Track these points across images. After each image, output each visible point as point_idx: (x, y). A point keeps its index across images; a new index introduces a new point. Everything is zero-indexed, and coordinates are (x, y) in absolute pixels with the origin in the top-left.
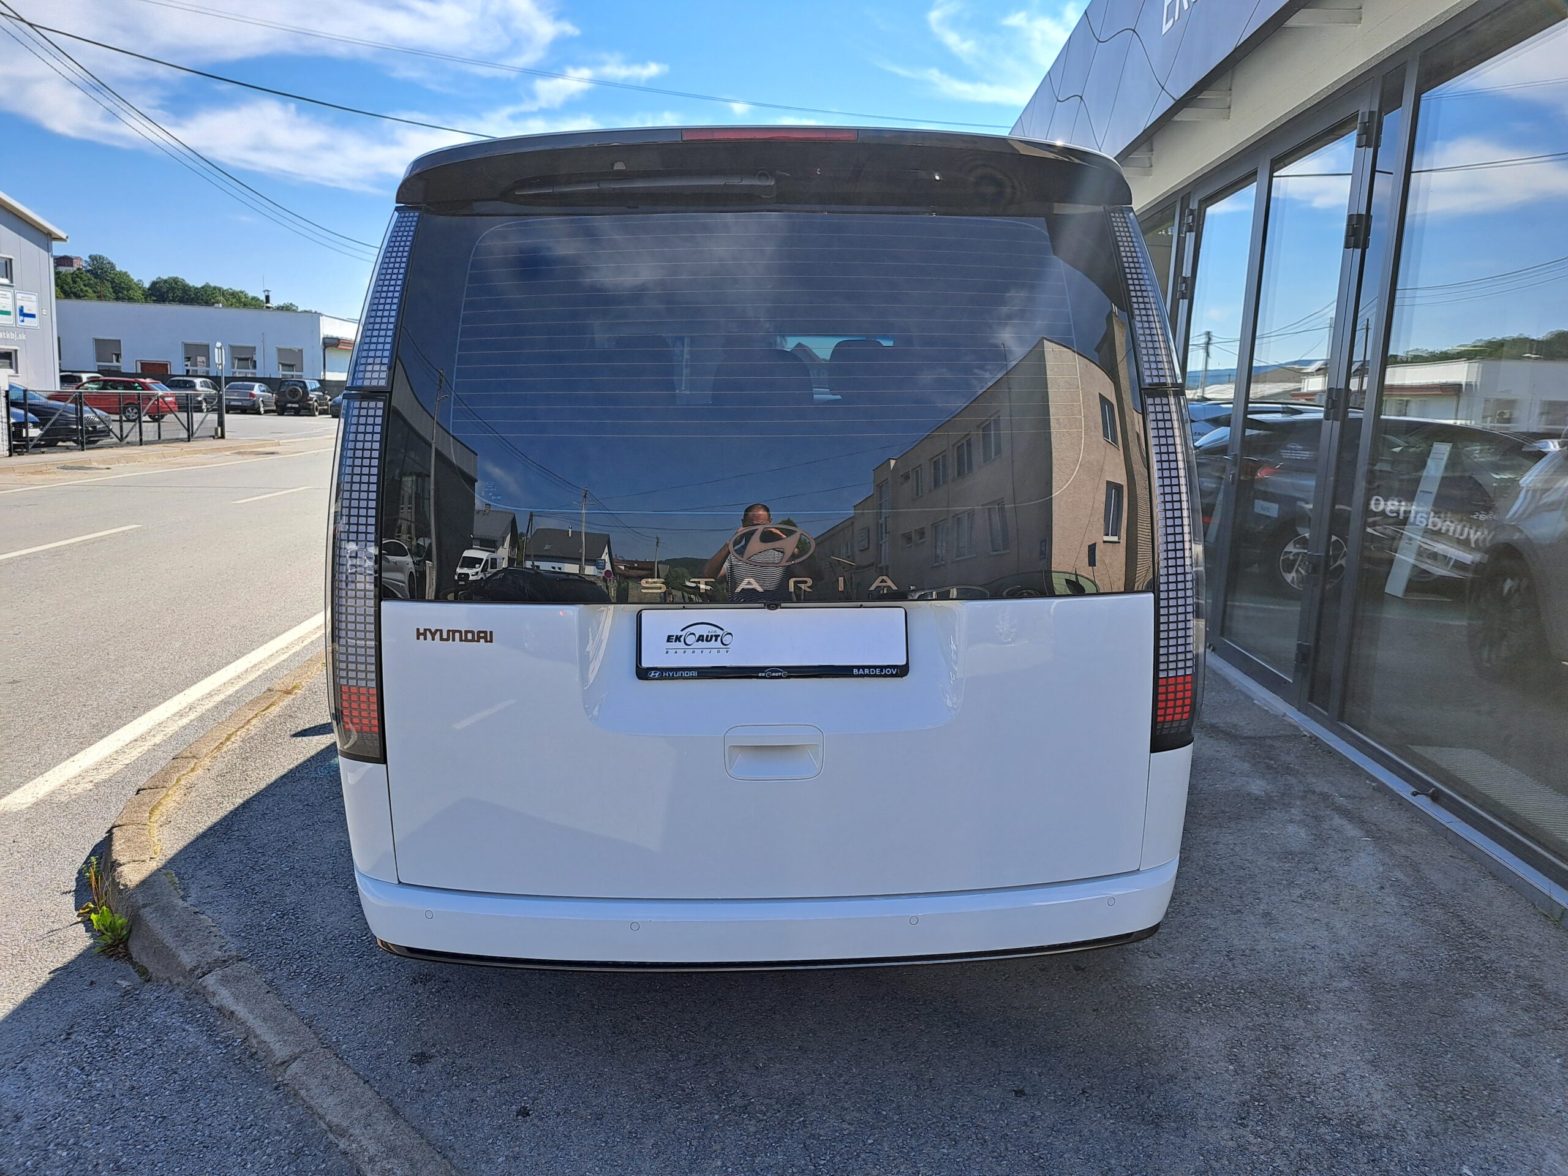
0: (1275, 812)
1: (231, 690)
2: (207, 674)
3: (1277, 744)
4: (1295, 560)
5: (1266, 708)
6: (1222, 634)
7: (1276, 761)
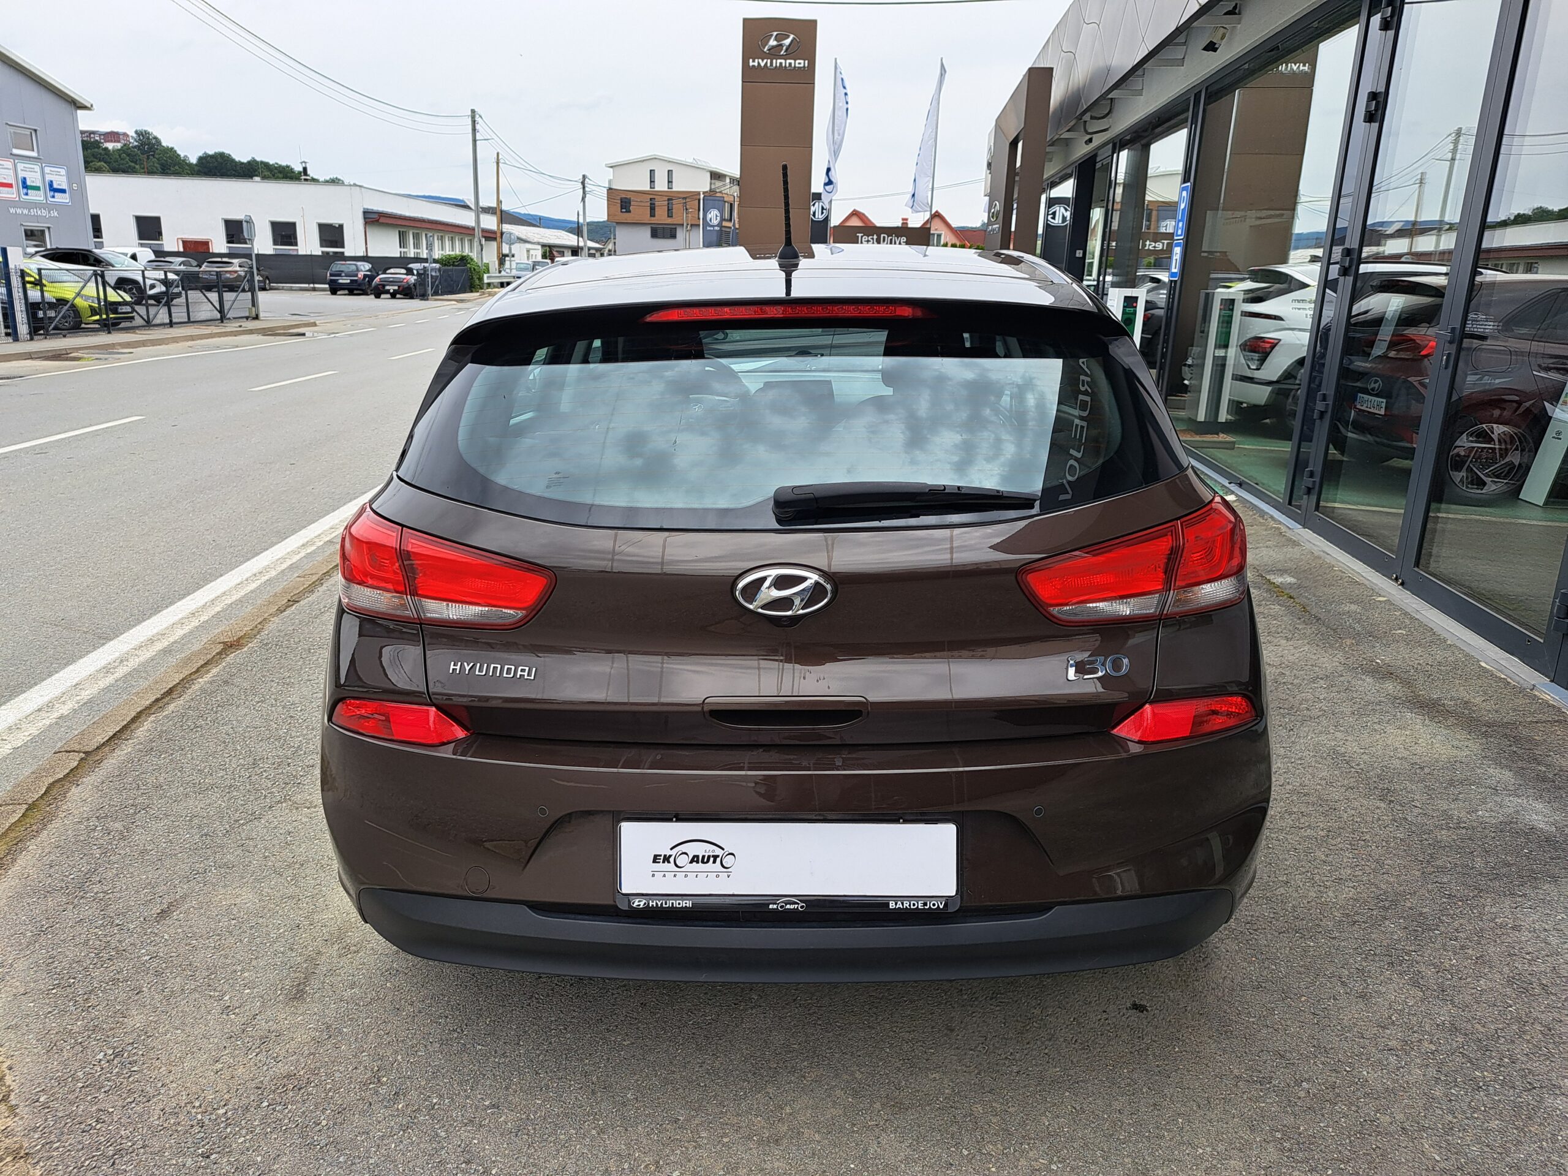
1: (180, 633)
4: (1468, 456)
5: (1503, 676)
6: (1417, 564)
7: (1547, 766)
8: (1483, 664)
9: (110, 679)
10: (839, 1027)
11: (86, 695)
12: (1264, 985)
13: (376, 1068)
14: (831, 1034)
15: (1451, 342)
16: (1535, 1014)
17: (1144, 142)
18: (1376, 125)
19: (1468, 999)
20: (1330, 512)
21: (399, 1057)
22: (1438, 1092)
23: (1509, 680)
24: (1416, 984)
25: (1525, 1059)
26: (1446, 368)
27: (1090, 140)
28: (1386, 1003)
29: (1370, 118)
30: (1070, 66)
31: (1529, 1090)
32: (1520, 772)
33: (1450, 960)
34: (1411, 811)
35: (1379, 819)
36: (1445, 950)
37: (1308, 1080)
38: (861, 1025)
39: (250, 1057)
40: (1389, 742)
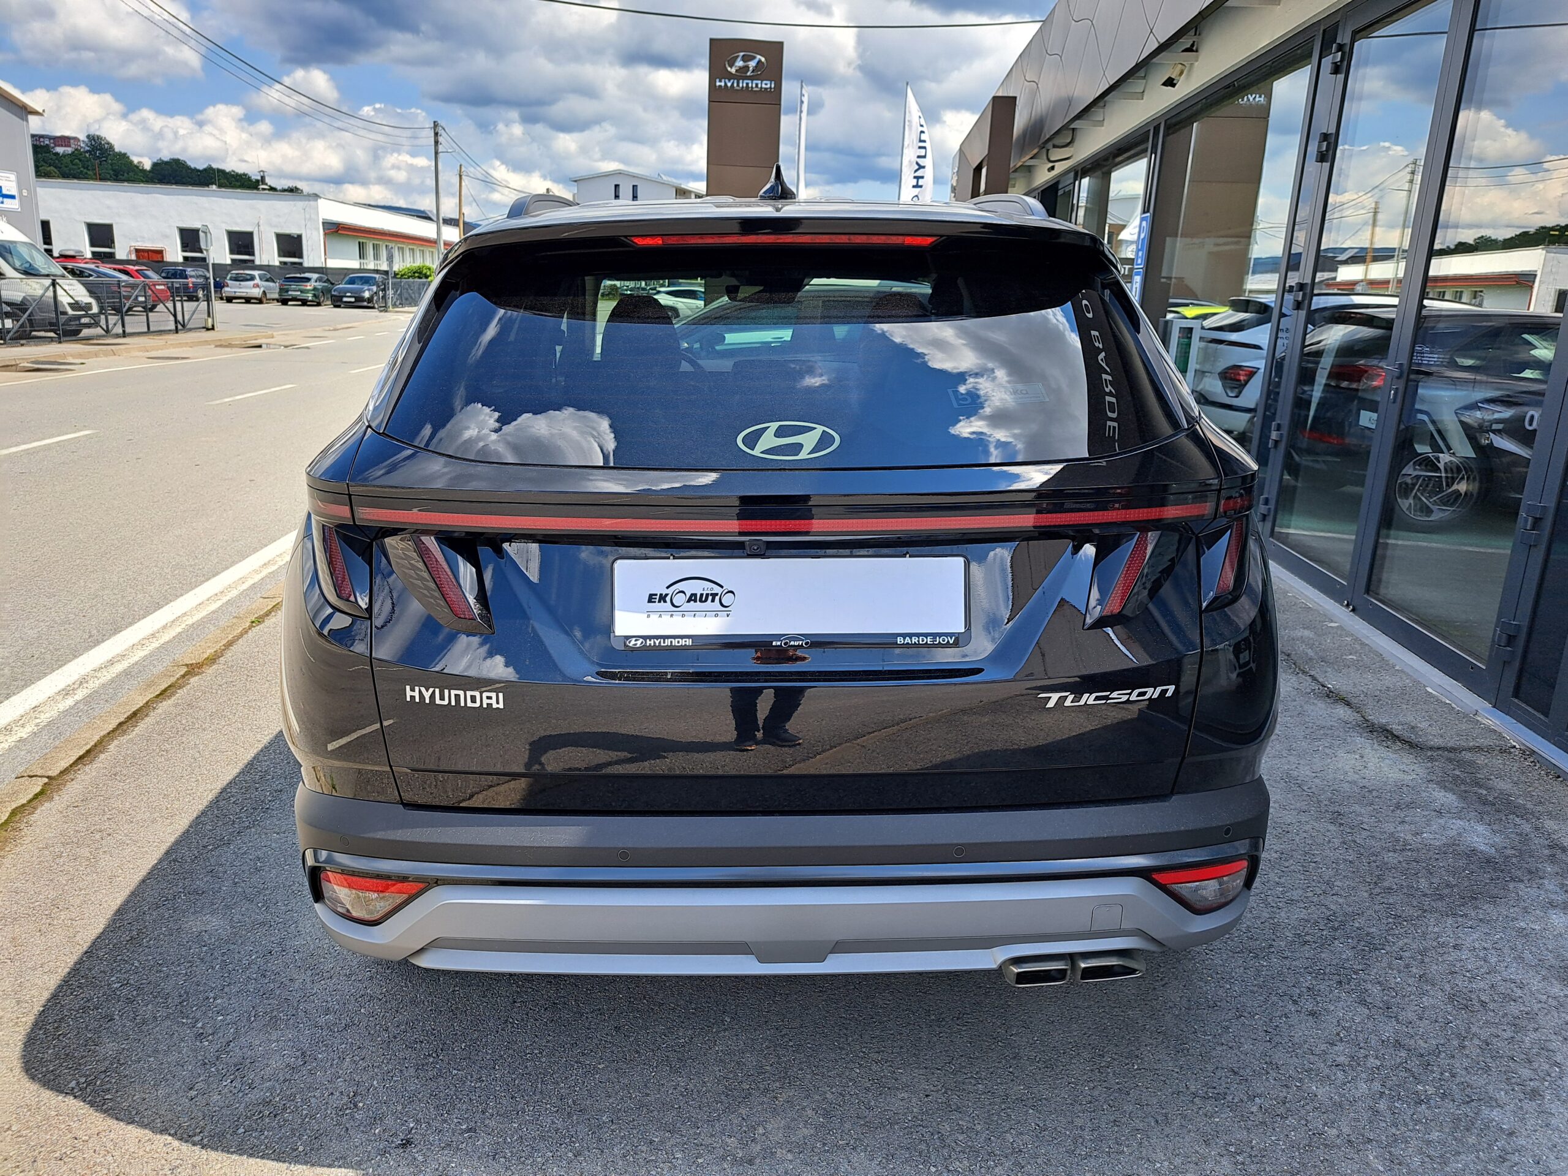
0: (1522, 886)
1: (140, 654)
2: (116, 631)
3: (1481, 760)
4: (1414, 485)
5: (1448, 702)
6: (1368, 591)
7: (1488, 789)
8: (1429, 690)
9: (70, 702)
10: (810, 1048)
11: (44, 717)
12: (1219, 1004)
13: (352, 1094)
14: (802, 1055)
15: (1398, 378)
16: (1474, 1029)
17: (1105, 169)
18: (1327, 165)
19: (1411, 1016)
20: (1284, 539)
21: (375, 1082)
22: (1382, 1106)
23: (1454, 705)
24: (1363, 1002)
25: (1464, 1073)
26: (1394, 402)
27: (1052, 168)
28: (1335, 1021)
29: (1322, 157)
30: (1034, 94)
31: (1468, 1102)
32: (1463, 796)
33: (1395, 978)
34: (1360, 834)
35: (1329, 841)
36: (1390, 968)
37: (1259, 1096)
38: (832, 1046)
39: (225, 1084)
40: (1340, 766)
